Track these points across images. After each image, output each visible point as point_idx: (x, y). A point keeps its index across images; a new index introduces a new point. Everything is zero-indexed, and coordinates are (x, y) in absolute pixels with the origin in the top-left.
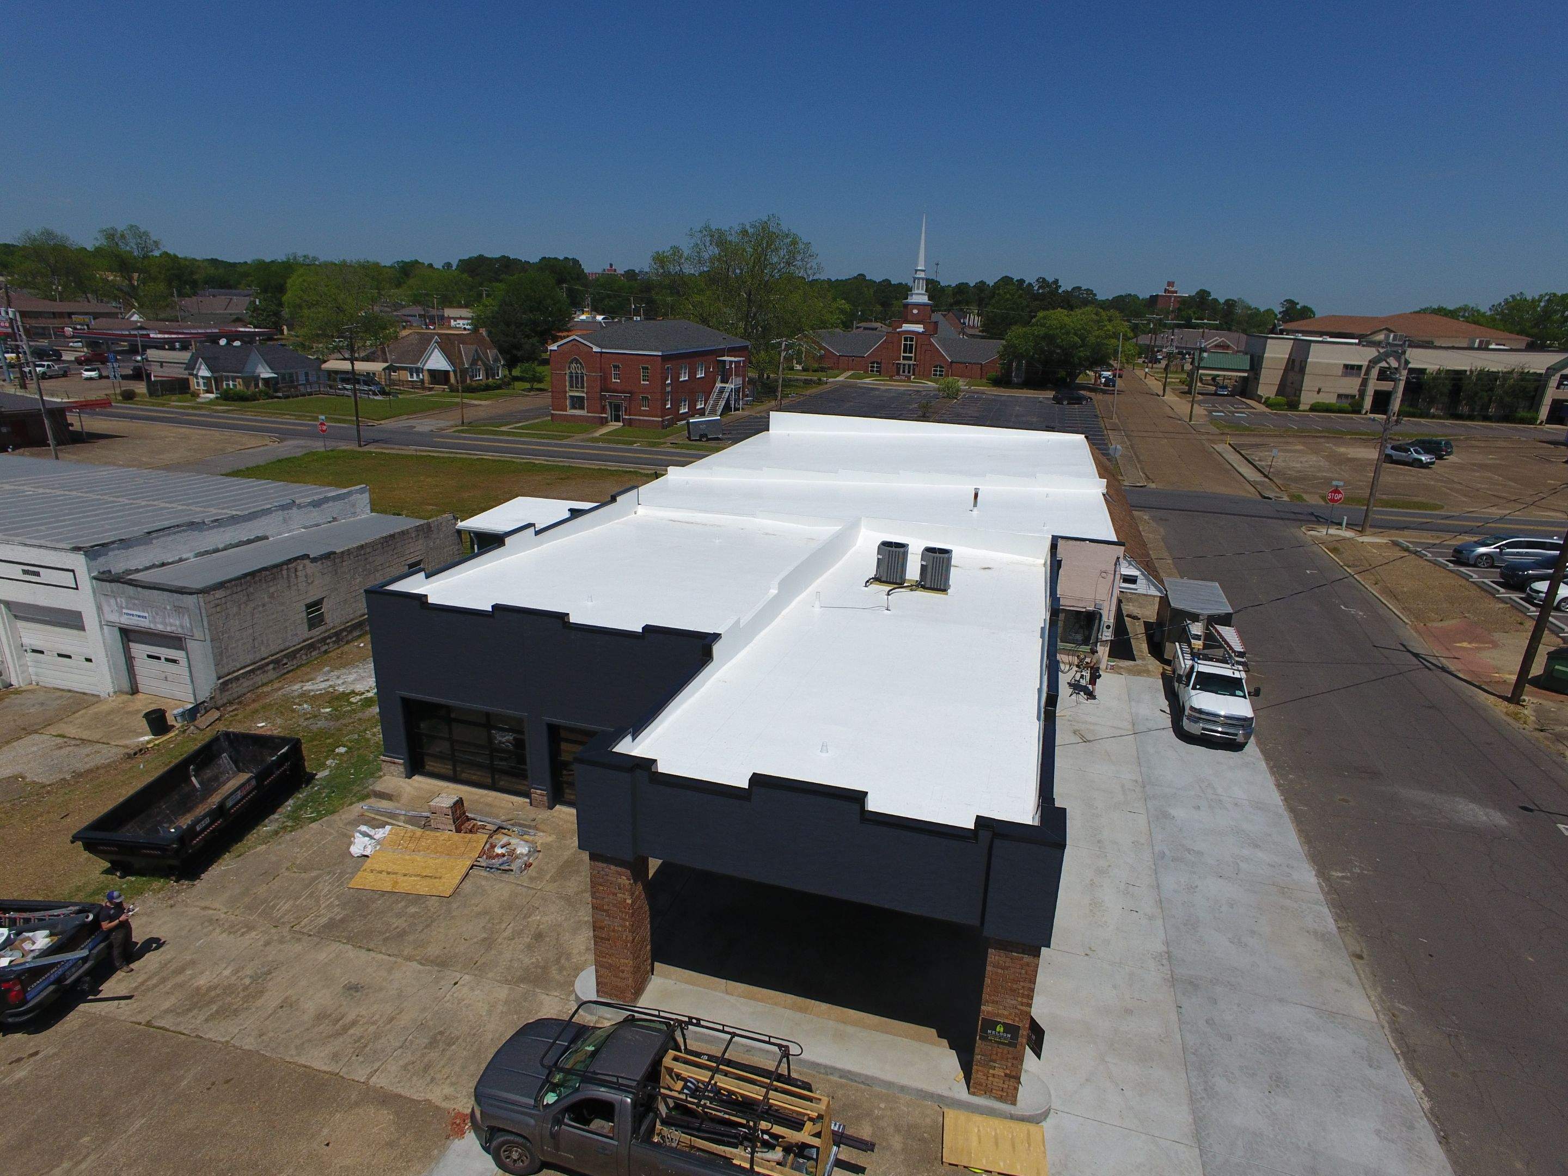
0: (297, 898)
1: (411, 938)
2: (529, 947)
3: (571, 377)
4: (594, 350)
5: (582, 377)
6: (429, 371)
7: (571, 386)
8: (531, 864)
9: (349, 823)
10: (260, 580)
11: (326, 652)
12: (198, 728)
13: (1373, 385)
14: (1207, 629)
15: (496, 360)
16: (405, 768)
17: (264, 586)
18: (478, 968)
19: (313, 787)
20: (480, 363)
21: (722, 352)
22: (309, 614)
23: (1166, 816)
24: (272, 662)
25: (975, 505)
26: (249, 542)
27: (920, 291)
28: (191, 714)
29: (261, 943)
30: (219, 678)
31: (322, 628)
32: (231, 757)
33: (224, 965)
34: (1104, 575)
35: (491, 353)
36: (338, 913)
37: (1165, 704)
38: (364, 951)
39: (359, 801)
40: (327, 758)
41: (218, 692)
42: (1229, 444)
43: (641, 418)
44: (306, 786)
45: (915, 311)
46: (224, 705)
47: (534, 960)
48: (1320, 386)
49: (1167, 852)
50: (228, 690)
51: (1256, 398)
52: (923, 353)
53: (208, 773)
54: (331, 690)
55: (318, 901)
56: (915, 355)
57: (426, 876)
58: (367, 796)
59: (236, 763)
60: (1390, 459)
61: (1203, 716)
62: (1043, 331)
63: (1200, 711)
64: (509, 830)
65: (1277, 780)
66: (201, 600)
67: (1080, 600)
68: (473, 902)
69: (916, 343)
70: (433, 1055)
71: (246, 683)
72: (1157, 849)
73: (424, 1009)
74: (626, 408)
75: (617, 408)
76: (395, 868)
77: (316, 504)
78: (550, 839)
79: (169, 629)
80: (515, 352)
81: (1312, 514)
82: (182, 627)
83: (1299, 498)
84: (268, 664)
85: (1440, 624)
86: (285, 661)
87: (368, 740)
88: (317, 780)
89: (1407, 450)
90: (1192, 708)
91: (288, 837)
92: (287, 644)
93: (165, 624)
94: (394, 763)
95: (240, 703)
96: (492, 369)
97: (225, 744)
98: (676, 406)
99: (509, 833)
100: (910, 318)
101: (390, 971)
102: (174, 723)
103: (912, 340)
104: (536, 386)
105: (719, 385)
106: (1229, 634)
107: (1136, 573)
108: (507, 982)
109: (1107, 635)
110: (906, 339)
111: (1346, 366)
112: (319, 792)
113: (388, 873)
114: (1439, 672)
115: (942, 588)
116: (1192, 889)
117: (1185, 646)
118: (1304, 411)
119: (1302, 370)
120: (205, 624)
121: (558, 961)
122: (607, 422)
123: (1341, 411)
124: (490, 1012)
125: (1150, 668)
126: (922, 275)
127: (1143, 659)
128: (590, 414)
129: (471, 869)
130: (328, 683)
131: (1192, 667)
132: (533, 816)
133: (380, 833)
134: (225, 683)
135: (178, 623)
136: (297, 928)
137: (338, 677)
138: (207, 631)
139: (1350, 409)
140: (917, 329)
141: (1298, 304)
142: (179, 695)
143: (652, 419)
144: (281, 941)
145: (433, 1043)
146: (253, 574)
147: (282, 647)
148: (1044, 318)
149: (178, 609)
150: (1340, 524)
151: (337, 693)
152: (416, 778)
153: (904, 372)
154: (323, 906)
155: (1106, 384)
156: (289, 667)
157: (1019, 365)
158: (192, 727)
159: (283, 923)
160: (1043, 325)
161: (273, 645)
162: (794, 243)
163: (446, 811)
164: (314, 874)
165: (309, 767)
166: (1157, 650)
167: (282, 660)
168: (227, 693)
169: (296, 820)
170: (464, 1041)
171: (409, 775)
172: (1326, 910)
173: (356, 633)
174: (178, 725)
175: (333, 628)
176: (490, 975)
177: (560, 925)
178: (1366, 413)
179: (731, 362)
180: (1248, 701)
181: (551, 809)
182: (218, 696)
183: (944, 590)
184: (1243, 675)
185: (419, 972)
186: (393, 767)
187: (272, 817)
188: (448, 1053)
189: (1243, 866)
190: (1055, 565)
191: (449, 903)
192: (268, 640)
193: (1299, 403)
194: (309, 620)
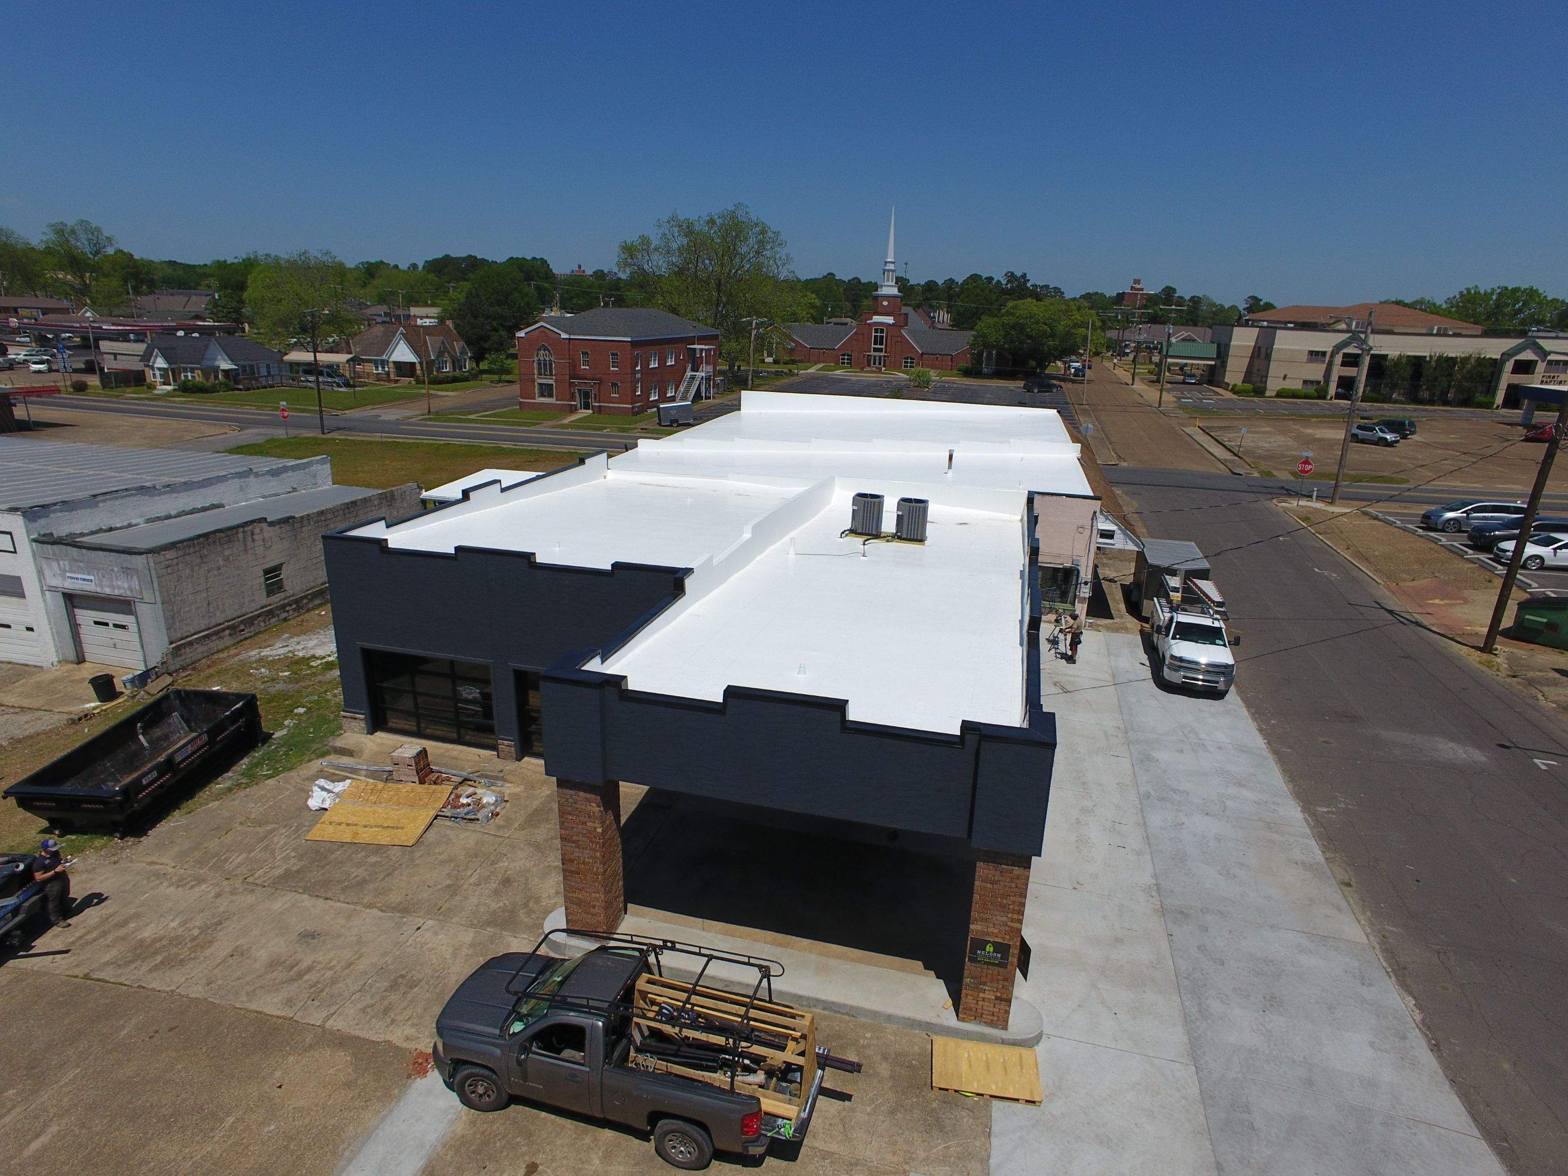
0: (249, 853)
1: (371, 886)
2: (497, 892)
3: (539, 364)
4: (562, 337)
5: (551, 365)
6: (394, 362)
7: (540, 374)
8: (498, 814)
9: (308, 779)
10: (214, 542)
11: (285, 620)
12: (148, 693)
13: (1338, 371)
14: (1185, 583)
15: (463, 352)
16: (367, 724)
17: (219, 549)
18: (442, 914)
19: (270, 746)
20: (446, 355)
21: (692, 340)
22: (267, 579)
23: (1149, 759)
24: (228, 628)
25: (950, 467)
26: (204, 509)
27: (890, 283)
28: (142, 679)
29: (213, 894)
30: (171, 643)
31: (282, 595)
32: (182, 716)
33: (171, 917)
34: (1081, 530)
35: (458, 346)
36: (294, 865)
37: (1144, 658)
38: (321, 900)
39: (318, 757)
40: (285, 718)
41: (170, 656)
42: (1199, 427)
43: (611, 405)
44: (263, 745)
45: (885, 303)
46: (177, 671)
47: (501, 904)
48: (1286, 372)
49: (1152, 793)
50: (181, 655)
51: (1224, 385)
52: (894, 343)
53: (157, 732)
54: (290, 655)
55: (273, 853)
56: (886, 347)
57: (387, 827)
58: (327, 753)
59: (187, 722)
60: (1355, 438)
61: (1183, 664)
62: (1013, 320)
63: (1181, 659)
64: (475, 782)
65: (1259, 725)
66: (151, 560)
67: (1059, 556)
68: (437, 851)
69: (887, 334)
70: (393, 997)
71: (201, 649)
72: (1142, 789)
73: (385, 954)
74: (595, 395)
75: (586, 395)
76: (353, 820)
77: (275, 473)
78: (518, 790)
79: (117, 592)
80: (482, 343)
81: (1283, 488)
82: (131, 589)
83: (1269, 474)
84: (223, 630)
85: (1412, 584)
86: (242, 627)
87: (328, 701)
88: (275, 739)
89: (1372, 429)
90: (1173, 657)
91: (242, 793)
92: (244, 610)
93: (113, 588)
94: (355, 719)
95: (194, 669)
96: (458, 361)
97: (177, 703)
98: (646, 394)
99: (474, 784)
100: (879, 310)
101: (349, 918)
102: (124, 690)
103: (882, 331)
104: (504, 377)
105: (689, 373)
106: (1208, 587)
107: (1113, 528)
108: (472, 925)
109: (1085, 592)
110: (876, 331)
111: (1311, 353)
112: (276, 751)
113: (348, 825)
114: (1413, 627)
115: (919, 538)
116: (1179, 826)
117: (1163, 601)
118: (1270, 397)
119: (1268, 357)
120: (156, 585)
121: (526, 905)
122: (576, 410)
123: (1306, 397)
124: (454, 955)
125: (1129, 625)
126: (892, 267)
127: (1122, 617)
128: (559, 402)
129: (435, 818)
130: (287, 649)
131: (1171, 619)
132: (500, 767)
133: (340, 787)
134: (178, 648)
135: (126, 585)
136: (250, 880)
137: (298, 643)
138: (157, 593)
139: (1316, 394)
140: (885, 321)
141: (1261, 300)
142: (129, 663)
143: (621, 405)
144: (234, 892)
145: (394, 986)
146: (206, 535)
147: (239, 613)
148: (1015, 307)
149: (127, 571)
150: (1311, 497)
151: (296, 658)
152: (378, 734)
153: (874, 364)
154: (278, 858)
155: (1076, 375)
156: (246, 633)
157: (990, 354)
158: (142, 693)
159: (236, 875)
160: (1013, 314)
161: (228, 610)
162: (763, 232)
163: (408, 762)
164: (269, 828)
165: (265, 727)
166: (1134, 609)
167: (239, 626)
168: (180, 658)
169: (252, 777)
170: (428, 983)
171: (371, 731)
172: (1314, 843)
173: (317, 602)
174: (127, 692)
175: (293, 595)
176: (455, 920)
177: (529, 871)
178: (1331, 399)
179: (701, 350)
180: (1228, 650)
181: (520, 760)
182: (170, 661)
183: (921, 540)
184: (1223, 626)
185: (380, 918)
186: (354, 723)
187: (225, 775)
188: (409, 996)
189: (1228, 803)
190: (1032, 520)
191: (412, 852)
192: (224, 605)
193: (1265, 388)
194: (268, 586)
